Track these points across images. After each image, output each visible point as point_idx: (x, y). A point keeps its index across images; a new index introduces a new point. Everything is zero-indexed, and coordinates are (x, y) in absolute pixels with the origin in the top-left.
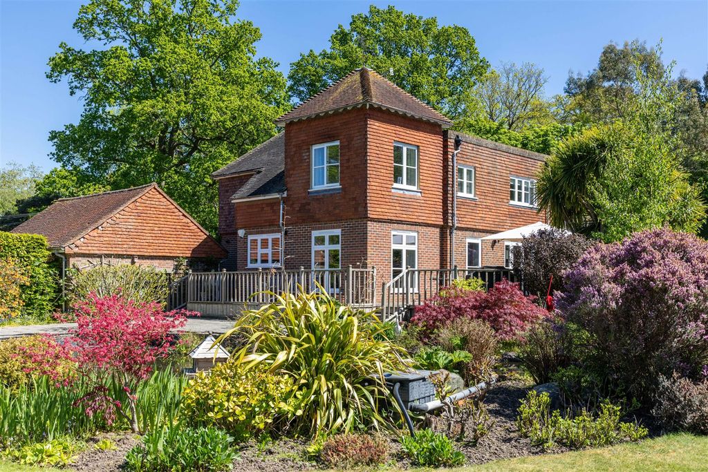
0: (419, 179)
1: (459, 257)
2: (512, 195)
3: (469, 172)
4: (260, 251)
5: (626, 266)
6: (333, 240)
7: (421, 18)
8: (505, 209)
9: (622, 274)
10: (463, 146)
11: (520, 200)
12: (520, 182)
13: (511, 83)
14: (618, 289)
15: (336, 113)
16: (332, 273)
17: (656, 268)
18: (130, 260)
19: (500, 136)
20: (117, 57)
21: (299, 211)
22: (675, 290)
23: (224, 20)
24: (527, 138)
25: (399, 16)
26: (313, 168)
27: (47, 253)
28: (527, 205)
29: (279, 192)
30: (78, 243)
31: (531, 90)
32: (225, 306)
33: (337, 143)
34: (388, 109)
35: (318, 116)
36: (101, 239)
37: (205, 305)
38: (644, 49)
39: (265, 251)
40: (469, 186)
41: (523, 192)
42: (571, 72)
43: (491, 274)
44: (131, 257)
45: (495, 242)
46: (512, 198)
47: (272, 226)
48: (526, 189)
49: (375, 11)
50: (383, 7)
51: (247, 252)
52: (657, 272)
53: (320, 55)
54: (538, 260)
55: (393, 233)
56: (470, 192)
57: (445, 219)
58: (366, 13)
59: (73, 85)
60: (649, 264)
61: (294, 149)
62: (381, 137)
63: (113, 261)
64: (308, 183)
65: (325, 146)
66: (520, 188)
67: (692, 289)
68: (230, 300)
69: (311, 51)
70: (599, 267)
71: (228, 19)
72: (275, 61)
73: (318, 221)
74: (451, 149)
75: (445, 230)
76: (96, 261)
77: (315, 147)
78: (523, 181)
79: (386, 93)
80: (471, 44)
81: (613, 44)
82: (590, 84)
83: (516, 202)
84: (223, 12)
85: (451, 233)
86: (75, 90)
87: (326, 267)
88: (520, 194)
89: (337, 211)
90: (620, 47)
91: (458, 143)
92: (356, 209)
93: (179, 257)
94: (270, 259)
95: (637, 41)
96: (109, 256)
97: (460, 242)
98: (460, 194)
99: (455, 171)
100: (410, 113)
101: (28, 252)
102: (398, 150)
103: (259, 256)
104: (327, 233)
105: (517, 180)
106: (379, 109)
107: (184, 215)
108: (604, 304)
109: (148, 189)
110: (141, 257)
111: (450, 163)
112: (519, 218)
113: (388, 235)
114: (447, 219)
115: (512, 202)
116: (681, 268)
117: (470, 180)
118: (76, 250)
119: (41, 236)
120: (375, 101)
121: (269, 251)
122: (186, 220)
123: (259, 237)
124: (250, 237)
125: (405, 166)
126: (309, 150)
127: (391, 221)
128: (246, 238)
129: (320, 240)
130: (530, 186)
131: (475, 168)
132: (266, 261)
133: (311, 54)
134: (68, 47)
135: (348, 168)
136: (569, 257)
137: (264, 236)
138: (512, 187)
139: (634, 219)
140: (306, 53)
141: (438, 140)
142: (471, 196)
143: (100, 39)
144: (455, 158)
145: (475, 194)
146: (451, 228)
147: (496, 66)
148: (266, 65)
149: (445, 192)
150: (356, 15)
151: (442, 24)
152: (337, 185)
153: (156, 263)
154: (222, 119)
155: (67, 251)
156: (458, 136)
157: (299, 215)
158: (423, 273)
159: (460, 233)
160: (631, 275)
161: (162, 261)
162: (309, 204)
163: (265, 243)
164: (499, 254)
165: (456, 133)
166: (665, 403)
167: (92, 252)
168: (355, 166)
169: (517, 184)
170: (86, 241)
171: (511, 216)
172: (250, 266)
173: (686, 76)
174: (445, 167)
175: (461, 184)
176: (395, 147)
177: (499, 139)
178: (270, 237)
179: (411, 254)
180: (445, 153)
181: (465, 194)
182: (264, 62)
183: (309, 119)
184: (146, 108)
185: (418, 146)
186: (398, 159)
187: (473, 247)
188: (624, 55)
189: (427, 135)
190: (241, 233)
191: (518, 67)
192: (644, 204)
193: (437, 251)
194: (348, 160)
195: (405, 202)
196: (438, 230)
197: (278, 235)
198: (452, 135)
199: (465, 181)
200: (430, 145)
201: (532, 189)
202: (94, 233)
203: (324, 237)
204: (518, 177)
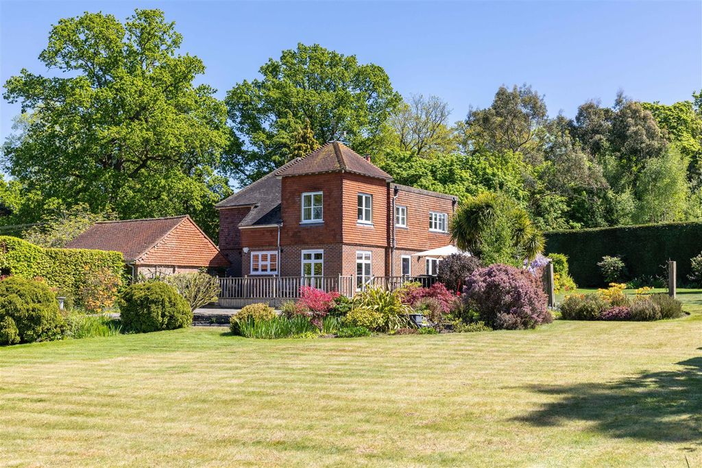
0: (372, 216)
1: (397, 270)
2: (431, 223)
3: (403, 210)
4: (261, 263)
5: (487, 277)
6: (318, 256)
7: (342, 56)
8: (426, 234)
9: (486, 279)
10: (400, 193)
11: (436, 227)
12: (436, 215)
13: (419, 112)
14: (484, 285)
15: (320, 174)
16: (316, 278)
17: (497, 277)
18: (172, 269)
19: (413, 163)
20: (82, 87)
21: (293, 236)
22: (502, 285)
23: (170, 53)
24: (435, 167)
25: (323, 54)
26: (303, 208)
27: (123, 264)
28: (441, 231)
29: (278, 223)
30: (143, 257)
31: (437, 119)
32: (246, 300)
33: (321, 193)
34: (355, 173)
35: (307, 175)
36: (156, 254)
37: (230, 300)
38: (530, 92)
39: (264, 263)
40: (403, 219)
41: (438, 222)
42: (471, 106)
43: (424, 279)
44: (173, 267)
45: (419, 257)
46: (431, 227)
47: (270, 245)
48: (440, 220)
49: (302, 49)
50: (309, 44)
51: (250, 263)
52: (496, 279)
53: (253, 83)
54: (452, 271)
55: (357, 252)
56: (404, 224)
57: (388, 243)
58: (294, 49)
59: (25, 104)
60: (495, 276)
61: (289, 195)
62: (350, 190)
63: (163, 269)
64: (299, 219)
65: (312, 194)
66: (436, 219)
67: (508, 284)
68: (250, 296)
69: (245, 81)
70: (478, 277)
71: (174, 52)
72: (213, 87)
73: (307, 244)
74: (392, 195)
75: (388, 249)
76: (153, 270)
77: (304, 194)
78: (438, 214)
79: (352, 159)
80: (385, 80)
81: (505, 87)
82: (486, 120)
83: (433, 229)
84: (170, 46)
85: (392, 252)
86: (26, 109)
87: (313, 275)
88: (436, 223)
89: (321, 238)
90: (510, 90)
91: (396, 191)
92: (335, 237)
93: (201, 267)
94: (269, 268)
95: (525, 85)
96: (161, 266)
97: (398, 257)
98: (397, 225)
99: (395, 210)
100: (368, 174)
101: (113, 263)
102: (360, 198)
103: (260, 266)
104: (313, 252)
105: (433, 214)
106: (350, 173)
107: (205, 237)
108: (480, 289)
109: (184, 219)
110: (180, 267)
111: (391, 205)
112: (437, 241)
113: (354, 254)
114: (390, 242)
115: (430, 230)
116: (505, 277)
117: (404, 215)
118: (142, 262)
119: (120, 253)
120: (348, 168)
121: (268, 263)
122: (206, 241)
123: (260, 253)
124: (253, 253)
125: (364, 208)
126: (300, 196)
127: (356, 245)
128: (249, 253)
129: (308, 257)
130: (442, 218)
131: (407, 207)
132: (266, 270)
133: (245, 84)
134: (29, 73)
135: (329, 210)
136: (469, 270)
137: (264, 253)
138: (431, 218)
139: (496, 255)
140: (241, 83)
141: (384, 189)
142: (404, 226)
143: (61, 68)
144: (395, 201)
145: (407, 225)
146: (392, 248)
147: (407, 99)
148: (206, 91)
149: (388, 224)
150: (285, 51)
151: (361, 62)
152: (321, 221)
153: (188, 271)
154: (178, 145)
155: (138, 263)
156: (396, 187)
157: (293, 239)
158: (380, 279)
159: (397, 251)
160: (489, 280)
161: (191, 270)
162: (300, 232)
163: (264, 258)
164: (423, 266)
165: (395, 184)
166: (499, 321)
167: (151, 263)
168: (334, 209)
169: (434, 217)
170: (148, 256)
171: (430, 239)
172: (253, 273)
173: (563, 115)
174: (388, 207)
175: (398, 218)
176: (358, 196)
177: (412, 166)
178: (269, 253)
179: (368, 266)
180: (388, 198)
181: (400, 225)
182: (202, 89)
183: (300, 176)
184: (113, 135)
185: (372, 195)
186: (360, 204)
187: (405, 260)
188: (514, 96)
189: (377, 187)
190: (246, 250)
191: (426, 99)
192: (501, 248)
193: (383, 264)
194: (329, 205)
195: (364, 232)
196: (384, 249)
197: (275, 252)
198: (392, 186)
199: (400, 216)
200: (379, 193)
201: (444, 220)
202: (152, 251)
203: (311, 254)
204: (434, 212)
